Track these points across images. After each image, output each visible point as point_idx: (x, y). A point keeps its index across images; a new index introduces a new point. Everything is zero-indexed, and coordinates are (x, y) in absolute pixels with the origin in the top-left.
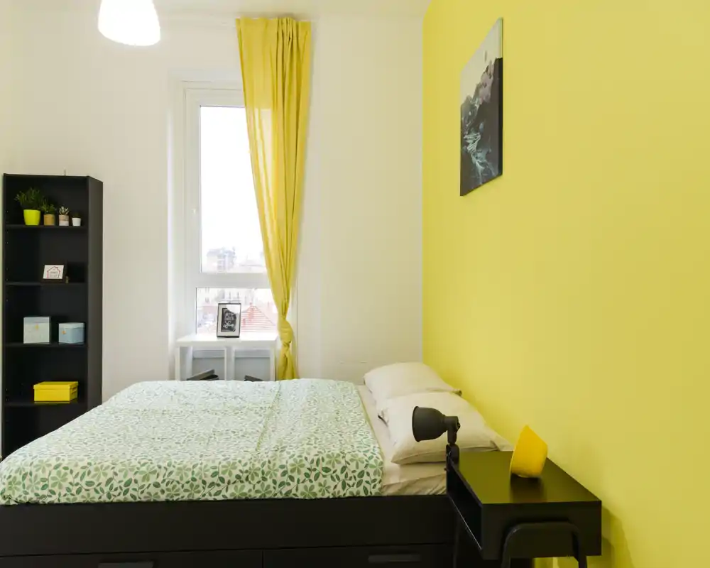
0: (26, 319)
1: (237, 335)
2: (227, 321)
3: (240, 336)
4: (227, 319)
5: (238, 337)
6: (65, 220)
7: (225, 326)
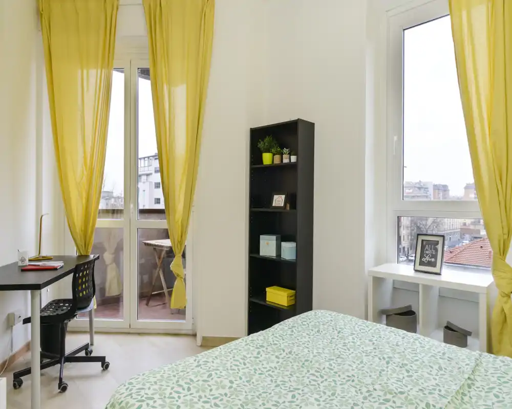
0: (261, 237)
1: (438, 272)
2: (427, 255)
3: (443, 273)
4: (427, 252)
5: (439, 274)
6: (286, 158)
7: (424, 260)
